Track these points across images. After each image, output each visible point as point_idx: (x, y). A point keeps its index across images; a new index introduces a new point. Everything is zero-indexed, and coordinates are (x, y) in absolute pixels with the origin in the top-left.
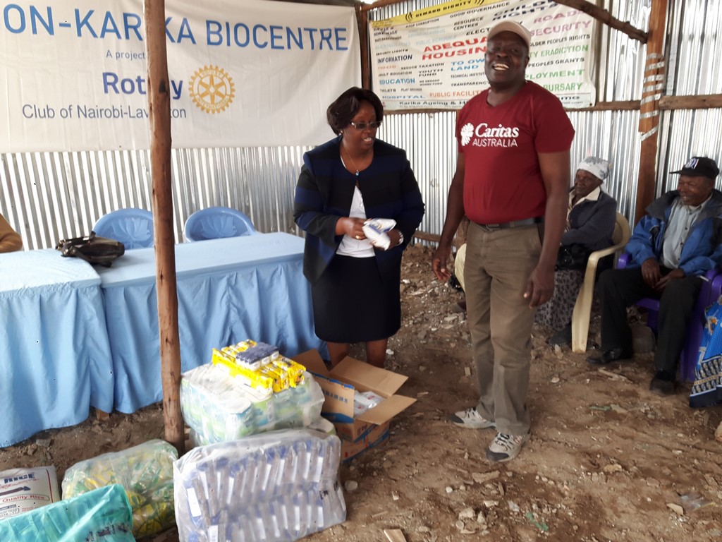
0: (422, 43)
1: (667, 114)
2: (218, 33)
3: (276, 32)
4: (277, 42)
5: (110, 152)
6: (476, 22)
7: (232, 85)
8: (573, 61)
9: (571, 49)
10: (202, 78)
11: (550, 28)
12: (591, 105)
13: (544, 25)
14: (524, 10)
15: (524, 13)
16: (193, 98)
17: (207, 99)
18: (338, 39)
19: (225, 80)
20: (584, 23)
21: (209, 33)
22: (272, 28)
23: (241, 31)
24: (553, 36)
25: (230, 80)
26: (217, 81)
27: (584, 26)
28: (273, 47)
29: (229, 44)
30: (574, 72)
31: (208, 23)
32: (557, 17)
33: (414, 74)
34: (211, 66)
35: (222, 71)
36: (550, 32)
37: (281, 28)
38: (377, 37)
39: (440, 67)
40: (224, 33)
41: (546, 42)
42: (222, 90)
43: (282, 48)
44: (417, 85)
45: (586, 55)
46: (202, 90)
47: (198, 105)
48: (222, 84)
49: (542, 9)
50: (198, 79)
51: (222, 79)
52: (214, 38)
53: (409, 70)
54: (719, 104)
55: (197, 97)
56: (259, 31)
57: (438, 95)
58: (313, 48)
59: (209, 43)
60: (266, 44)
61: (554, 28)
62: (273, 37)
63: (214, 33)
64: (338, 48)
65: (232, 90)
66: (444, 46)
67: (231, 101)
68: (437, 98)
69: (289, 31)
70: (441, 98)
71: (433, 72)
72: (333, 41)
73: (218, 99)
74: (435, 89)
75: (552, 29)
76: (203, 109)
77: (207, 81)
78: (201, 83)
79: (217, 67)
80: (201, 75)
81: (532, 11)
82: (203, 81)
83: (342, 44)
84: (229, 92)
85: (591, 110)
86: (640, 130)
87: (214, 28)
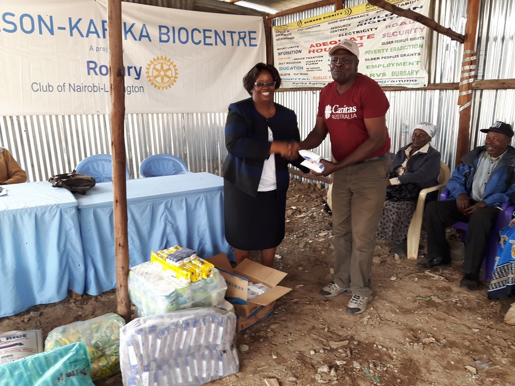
0: (309, 41)
1: (478, 93)
2: (167, 34)
3: (207, 34)
4: (208, 41)
5: (91, 115)
6: (346, 27)
7: (176, 70)
8: (413, 55)
9: (411, 47)
10: (155, 65)
11: (396, 32)
12: (425, 85)
13: (392, 30)
14: (379, 19)
15: (379, 21)
16: (149, 79)
17: (159, 79)
18: (250, 39)
19: (171, 67)
20: (420, 28)
21: (161, 34)
22: (204, 31)
23: (183, 33)
24: (399, 38)
25: (175, 66)
26: (165, 67)
27: (420, 30)
28: (205, 44)
29: (174, 42)
30: (413, 62)
31: (160, 27)
32: (401, 24)
33: (303, 64)
34: (162, 57)
35: (169, 61)
36: (397, 35)
37: (211, 31)
38: (278, 38)
39: (320, 59)
40: (171, 34)
41: (394, 42)
42: (169, 73)
43: (211, 44)
44: (304, 71)
45: (422, 51)
46: (156, 73)
47: (152, 84)
48: (169, 69)
49: (391, 18)
50: (152, 66)
51: (169, 66)
52: (164, 38)
53: (299, 61)
54: (513, 86)
55: (152, 78)
56: (196, 32)
57: (319, 78)
58: (233, 45)
59: (161, 41)
60: (200, 42)
61: (400, 32)
62: (205, 37)
63: (164, 34)
64: (250, 45)
65: (176, 74)
66: (324, 44)
67: (175, 81)
68: (318, 80)
69: (216, 33)
70: (321, 80)
71: (316, 62)
72: (247, 40)
73: (166, 79)
74: (316, 74)
75: (398, 33)
76: (155, 86)
77: (158, 67)
78: (154, 68)
79: (166, 58)
80: (154, 63)
81: (385, 20)
82: (156, 67)
83: (253, 42)
84: (174, 75)
85: (425, 89)
86: (459, 104)
87: (164, 30)
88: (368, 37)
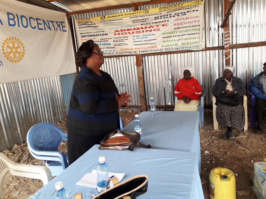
0: (114, 28)
1: (234, 50)
2: (13, 19)
3: (39, 22)
4: (40, 26)
6: (145, 20)
7: (23, 47)
8: (195, 34)
9: (193, 30)
10: (8, 44)
11: (183, 23)
12: (203, 49)
13: (180, 22)
14: (170, 16)
15: (170, 17)
16: (4, 55)
17: (12, 55)
18: (63, 27)
19: (20, 45)
20: (197, 21)
21: (9, 19)
22: (37, 19)
23: (24, 19)
24: (184, 25)
25: (22, 44)
26: (16, 45)
27: (198, 22)
28: (39, 29)
29: (19, 26)
30: (196, 37)
31: (8, 14)
32: (186, 19)
33: (110, 41)
34: (12, 37)
35: (18, 40)
36: (183, 24)
37: (40, 19)
39: (126, 38)
40: (16, 19)
41: (181, 28)
42: (19, 50)
43: (42, 29)
44: (112, 45)
45: (200, 32)
46: (9, 50)
47: (8, 59)
48: (19, 47)
49: (178, 16)
50: (6, 44)
51: (18, 44)
52: (12, 22)
53: (107, 40)
55: (7, 54)
56: (31, 20)
57: (126, 49)
58: (55, 30)
59: (10, 25)
60: (35, 27)
61: (185, 23)
62: (38, 24)
63: (11, 19)
64: (63, 31)
65: (24, 50)
66: (128, 30)
67: (23, 56)
68: (125, 51)
69: (44, 22)
70: (128, 51)
71: (122, 40)
72: (61, 27)
73: (17, 55)
74: (123, 47)
75: (184, 23)
76: (10, 61)
77: (11, 45)
78: (8, 46)
79: (15, 38)
80: (8, 42)
81: (174, 16)
82: (9, 45)
83: (64, 29)
84: (22, 52)
87: (11, 17)
88: (163, 25)
